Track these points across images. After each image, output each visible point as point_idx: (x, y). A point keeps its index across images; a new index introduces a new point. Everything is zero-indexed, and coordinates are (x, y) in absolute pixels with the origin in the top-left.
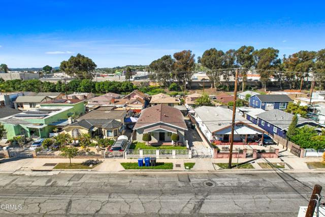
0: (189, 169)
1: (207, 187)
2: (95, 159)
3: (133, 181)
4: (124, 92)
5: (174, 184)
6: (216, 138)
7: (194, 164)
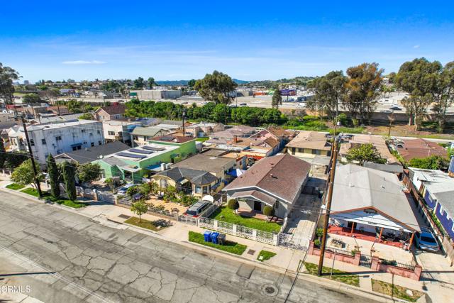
0: (262, 261)
1: (264, 292)
2: (167, 220)
3: (187, 258)
4: (267, 123)
5: (227, 276)
6: (336, 221)
7: (273, 255)
